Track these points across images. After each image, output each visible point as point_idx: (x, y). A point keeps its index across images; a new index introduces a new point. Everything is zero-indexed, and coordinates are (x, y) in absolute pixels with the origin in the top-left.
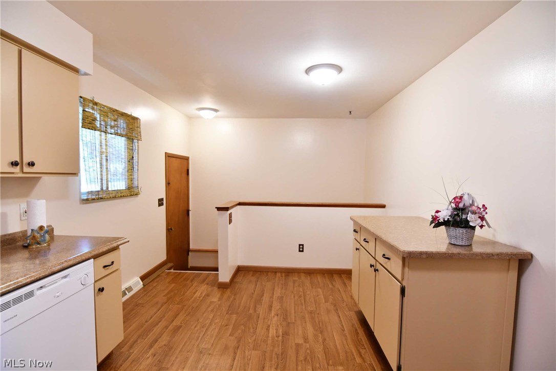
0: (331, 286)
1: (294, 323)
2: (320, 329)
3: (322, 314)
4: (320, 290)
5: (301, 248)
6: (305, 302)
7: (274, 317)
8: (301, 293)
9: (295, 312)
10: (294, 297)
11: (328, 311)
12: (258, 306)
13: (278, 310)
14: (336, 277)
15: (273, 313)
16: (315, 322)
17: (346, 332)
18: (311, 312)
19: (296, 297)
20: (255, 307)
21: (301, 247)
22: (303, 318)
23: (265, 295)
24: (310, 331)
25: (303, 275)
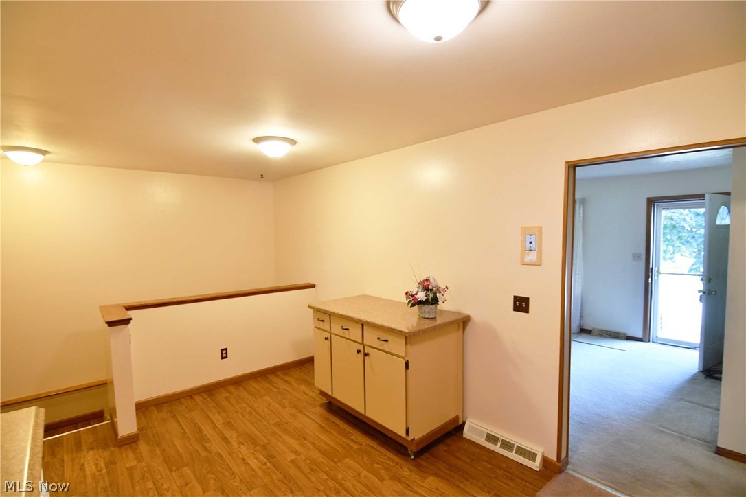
0: (275, 390)
1: (269, 443)
2: (302, 437)
3: (290, 421)
4: (266, 398)
5: (224, 354)
6: (260, 416)
7: (239, 447)
8: (248, 409)
9: (261, 433)
10: (244, 416)
11: (293, 416)
12: (208, 445)
13: (238, 439)
14: (272, 378)
15: (235, 445)
16: (290, 432)
17: (327, 428)
18: (278, 425)
19: (247, 416)
20: (205, 448)
21: (224, 352)
22: (274, 434)
23: (202, 428)
24: (293, 443)
25: (231, 388)
